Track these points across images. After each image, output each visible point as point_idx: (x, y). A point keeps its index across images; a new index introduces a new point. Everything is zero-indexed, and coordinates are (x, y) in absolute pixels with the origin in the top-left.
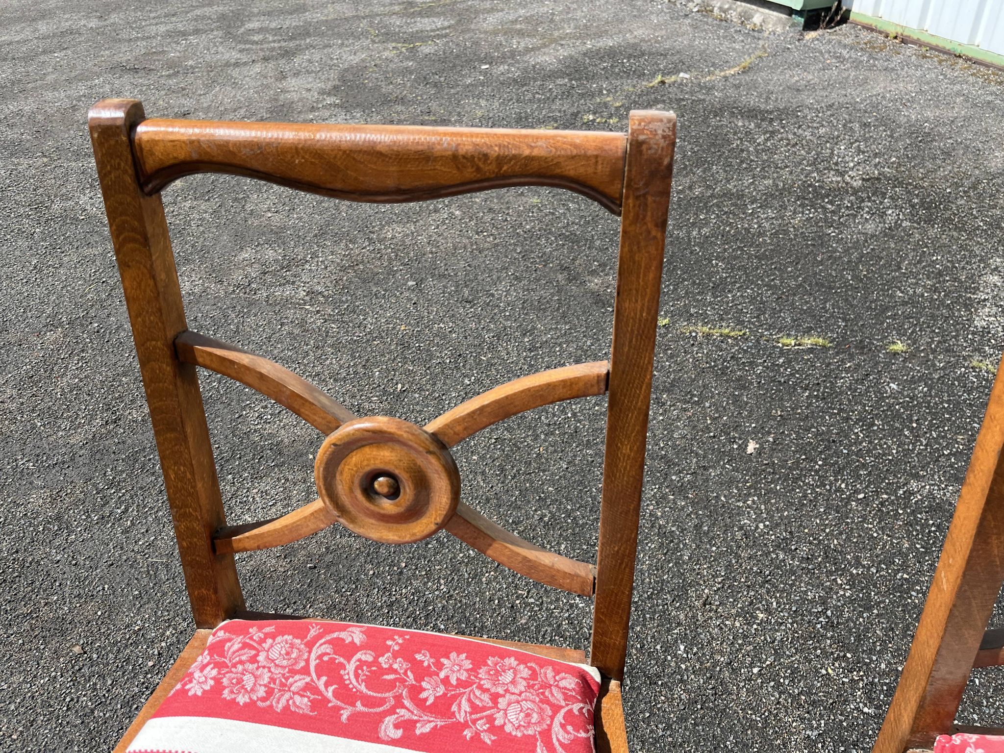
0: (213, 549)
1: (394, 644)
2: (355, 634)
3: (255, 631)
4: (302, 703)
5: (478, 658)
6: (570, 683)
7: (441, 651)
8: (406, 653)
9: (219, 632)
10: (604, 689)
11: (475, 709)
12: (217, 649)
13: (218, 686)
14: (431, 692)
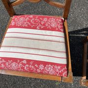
0: (9, 6)
1: (37, 17)
2: (31, 16)
3: (18, 17)
4: (26, 25)
5: (48, 18)
6: (60, 20)
7: (43, 18)
8: (39, 18)
9: (14, 17)
10: (65, 21)
11: (48, 25)
12: (14, 19)
13: (15, 24)
14: (42, 23)
